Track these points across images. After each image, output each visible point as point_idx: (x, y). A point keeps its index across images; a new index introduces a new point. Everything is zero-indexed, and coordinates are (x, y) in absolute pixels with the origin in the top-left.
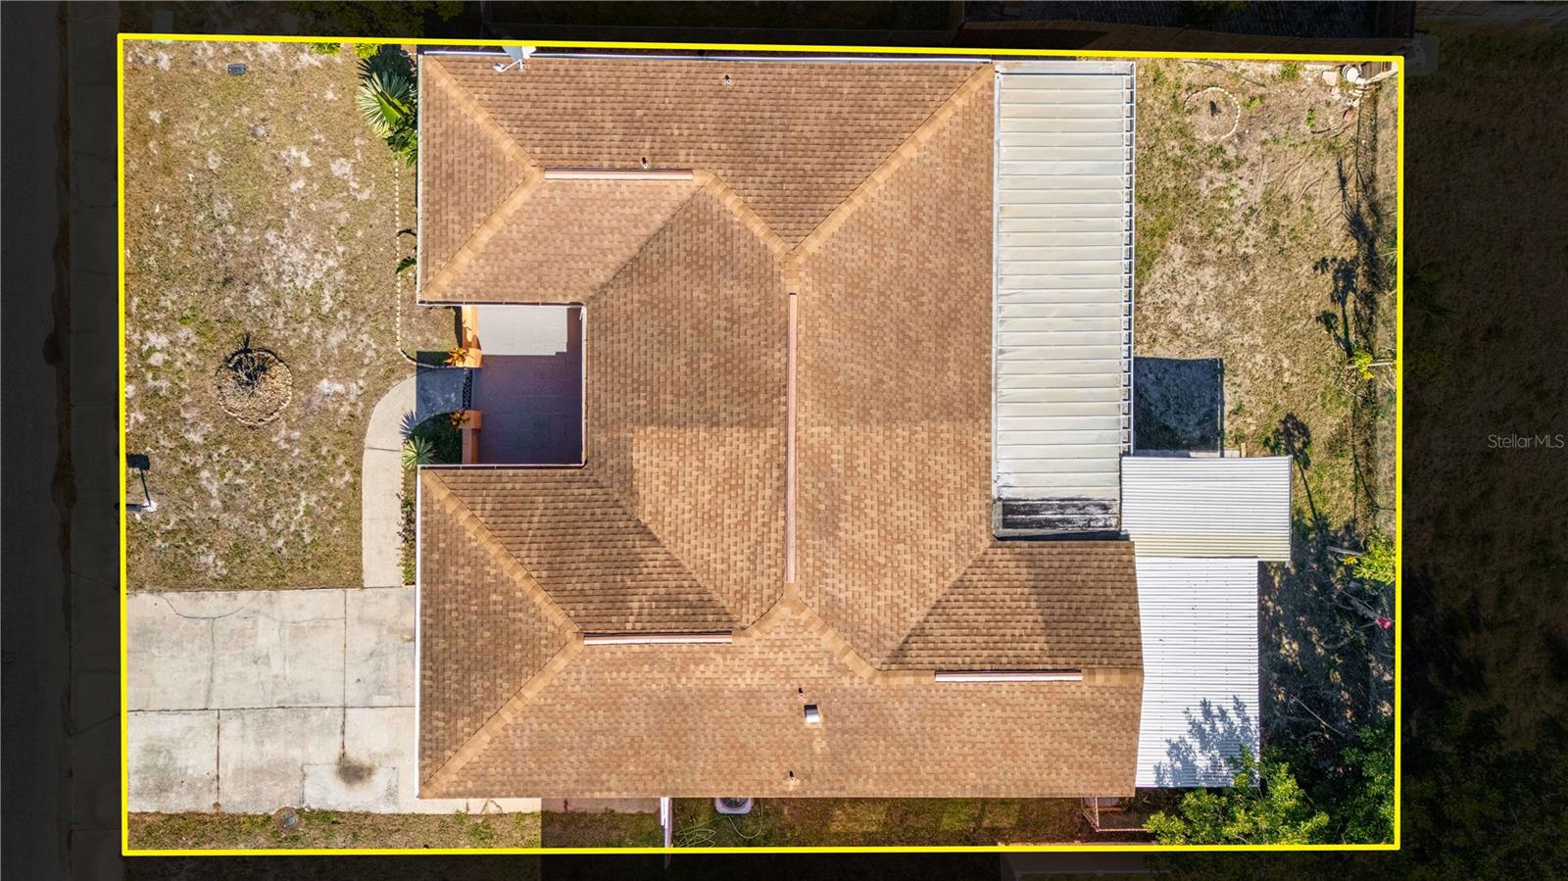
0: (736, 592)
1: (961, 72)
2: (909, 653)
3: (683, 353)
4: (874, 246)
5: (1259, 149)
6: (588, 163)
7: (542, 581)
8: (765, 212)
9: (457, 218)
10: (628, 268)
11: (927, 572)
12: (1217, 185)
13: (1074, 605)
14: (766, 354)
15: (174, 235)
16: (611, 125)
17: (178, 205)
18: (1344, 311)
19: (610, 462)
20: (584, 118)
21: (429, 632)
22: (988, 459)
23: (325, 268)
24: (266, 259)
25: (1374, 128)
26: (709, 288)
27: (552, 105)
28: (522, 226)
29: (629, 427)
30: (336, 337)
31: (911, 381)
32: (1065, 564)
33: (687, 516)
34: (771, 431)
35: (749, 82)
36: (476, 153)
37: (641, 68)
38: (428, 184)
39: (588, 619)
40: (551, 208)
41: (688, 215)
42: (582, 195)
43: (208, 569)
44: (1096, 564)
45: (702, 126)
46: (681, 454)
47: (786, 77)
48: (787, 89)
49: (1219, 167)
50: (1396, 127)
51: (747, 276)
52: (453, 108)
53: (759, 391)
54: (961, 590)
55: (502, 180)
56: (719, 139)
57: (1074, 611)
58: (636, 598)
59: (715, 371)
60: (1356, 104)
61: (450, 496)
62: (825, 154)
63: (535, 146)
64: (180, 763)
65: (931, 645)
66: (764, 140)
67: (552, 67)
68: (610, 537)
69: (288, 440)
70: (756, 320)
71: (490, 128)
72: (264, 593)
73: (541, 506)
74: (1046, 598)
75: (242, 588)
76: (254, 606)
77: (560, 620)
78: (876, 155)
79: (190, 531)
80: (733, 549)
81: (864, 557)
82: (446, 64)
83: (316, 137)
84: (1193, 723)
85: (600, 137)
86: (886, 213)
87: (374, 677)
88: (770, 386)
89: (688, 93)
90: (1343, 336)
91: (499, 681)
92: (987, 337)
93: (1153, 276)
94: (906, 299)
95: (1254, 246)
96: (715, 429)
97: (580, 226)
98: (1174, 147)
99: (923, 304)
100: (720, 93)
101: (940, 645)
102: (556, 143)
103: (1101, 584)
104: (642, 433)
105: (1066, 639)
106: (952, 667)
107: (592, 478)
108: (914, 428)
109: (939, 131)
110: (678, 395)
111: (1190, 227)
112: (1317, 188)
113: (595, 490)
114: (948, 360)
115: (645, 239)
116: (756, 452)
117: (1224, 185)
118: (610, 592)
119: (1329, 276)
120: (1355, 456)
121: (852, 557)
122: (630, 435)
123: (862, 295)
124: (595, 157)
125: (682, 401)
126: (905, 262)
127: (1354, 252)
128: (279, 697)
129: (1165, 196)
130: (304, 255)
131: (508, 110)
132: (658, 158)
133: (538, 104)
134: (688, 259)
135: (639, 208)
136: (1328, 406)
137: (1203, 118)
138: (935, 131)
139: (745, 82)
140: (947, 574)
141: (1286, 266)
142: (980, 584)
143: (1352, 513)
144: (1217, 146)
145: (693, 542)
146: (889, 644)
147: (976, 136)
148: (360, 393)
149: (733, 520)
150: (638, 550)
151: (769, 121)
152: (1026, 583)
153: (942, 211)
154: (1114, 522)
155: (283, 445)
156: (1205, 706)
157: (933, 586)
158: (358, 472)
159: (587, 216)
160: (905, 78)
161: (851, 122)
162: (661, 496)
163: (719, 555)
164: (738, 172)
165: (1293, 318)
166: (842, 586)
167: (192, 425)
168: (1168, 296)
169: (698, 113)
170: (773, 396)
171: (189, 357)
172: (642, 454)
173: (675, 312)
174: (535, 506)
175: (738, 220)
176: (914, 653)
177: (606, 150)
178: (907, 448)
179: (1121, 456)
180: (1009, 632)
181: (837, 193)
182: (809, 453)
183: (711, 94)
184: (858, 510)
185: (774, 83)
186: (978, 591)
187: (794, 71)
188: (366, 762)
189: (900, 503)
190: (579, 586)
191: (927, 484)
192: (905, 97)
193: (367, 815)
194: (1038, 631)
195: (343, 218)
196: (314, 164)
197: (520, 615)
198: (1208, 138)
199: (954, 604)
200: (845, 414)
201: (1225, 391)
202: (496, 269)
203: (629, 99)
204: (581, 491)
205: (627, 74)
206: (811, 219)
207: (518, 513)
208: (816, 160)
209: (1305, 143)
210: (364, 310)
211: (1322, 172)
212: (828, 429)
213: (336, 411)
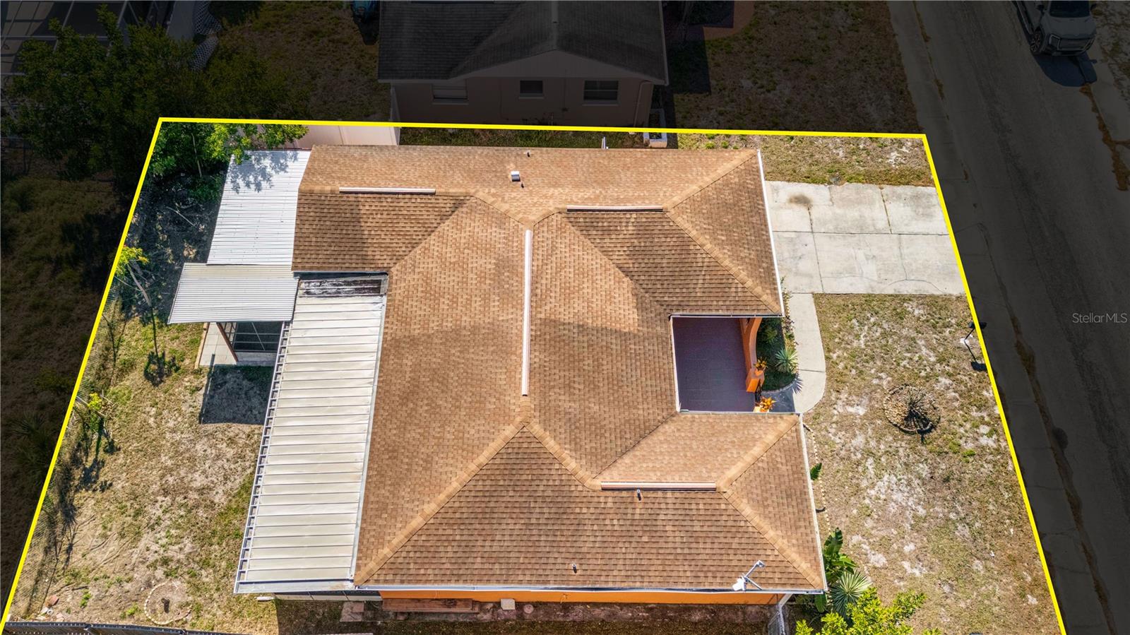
0: (565, 232)
1: (382, 578)
2: (452, 205)
3: (605, 372)
4: (462, 438)
5: (136, 575)
6: (683, 496)
7: (693, 243)
8: (546, 456)
9: (780, 466)
10: (647, 431)
11: (436, 249)
12: (176, 547)
13: (338, 232)
14: (545, 362)
15: (994, 513)
16: (667, 528)
17: (997, 534)
18: (97, 454)
19: (653, 315)
20: (689, 534)
21: (763, 227)
22: (387, 317)
23: (876, 488)
24: (922, 495)
25: (35, 590)
26: (587, 410)
27: (716, 546)
28: (729, 456)
29: (641, 334)
30: (859, 441)
31: (440, 355)
32: (342, 257)
33: (599, 277)
34: (542, 316)
35: (557, 567)
36: (771, 509)
37: (646, 579)
38: (806, 493)
39: (661, 220)
40: (709, 466)
41: (604, 460)
42: (686, 474)
43: (917, 307)
44: (320, 256)
45: (595, 527)
46: (604, 312)
47: (527, 572)
48: (527, 561)
49: (172, 560)
50: (17, 590)
51: (559, 413)
52: (793, 545)
53: (550, 340)
54: (414, 241)
55: (749, 487)
56: (581, 516)
57: (339, 228)
58: (630, 232)
59: (581, 358)
60: (45, 609)
61: (761, 297)
62: (498, 505)
63: (726, 510)
64: (908, 209)
65: (437, 209)
66: (546, 516)
67: (718, 580)
68: (650, 270)
69: (880, 378)
70: (552, 384)
71: (762, 525)
72: (877, 292)
73: (697, 290)
74: (357, 236)
75: (892, 295)
76: (883, 286)
77: (679, 219)
78: (457, 505)
79: (934, 327)
80: (567, 255)
81: (479, 251)
82: (804, 582)
83: (902, 584)
84: (269, 180)
85: (676, 518)
86: (452, 462)
87: (797, 247)
88: (542, 343)
89: (607, 556)
90: (102, 437)
91: (715, 196)
92: (380, 390)
93: (242, 480)
94: (440, 406)
95: (157, 502)
96: (581, 323)
97: (686, 456)
98: (206, 577)
99: (427, 405)
100: (580, 556)
101: (431, 209)
102: (709, 513)
103: (319, 244)
104: (632, 329)
105: (347, 211)
106: (424, 197)
107: (664, 307)
108: (439, 328)
109: (405, 527)
110: (607, 347)
111: (205, 515)
112: (95, 544)
113: (662, 299)
114: (411, 372)
115: (636, 448)
116: (552, 305)
117: (171, 547)
118: (647, 236)
119: (102, 479)
120: (115, 361)
121: (487, 249)
122: (641, 328)
123: (473, 404)
124: (678, 501)
125: (604, 343)
126: (439, 430)
127: (79, 495)
128: (856, 239)
129: (222, 538)
130: (894, 497)
131: (751, 541)
132: (629, 500)
133: (727, 546)
134: (603, 431)
135: (641, 467)
136: (126, 392)
137: (176, 599)
138: (408, 527)
139: (561, 567)
140: (423, 250)
141: (135, 487)
142: (401, 245)
143: (127, 326)
144: (170, 577)
145: (594, 263)
146: (464, 210)
147: (374, 527)
148: (835, 406)
149: (568, 270)
150: (630, 261)
151: (542, 533)
152: (369, 245)
153: (407, 470)
154: (303, 285)
155: (883, 375)
156: (258, 187)
157: (432, 242)
158: (827, 358)
159: (682, 462)
160: (429, 572)
161: (476, 533)
162: (617, 291)
163: (577, 253)
164: (566, 488)
165: (138, 451)
166: (494, 234)
167: (948, 388)
168: (232, 466)
169: (599, 539)
170: (540, 336)
171: (962, 430)
172: (631, 316)
173: (612, 398)
174: (702, 290)
175: (566, 452)
176: (448, 205)
177: (670, 506)
178: (445, 316)
179: (291, 321)
180: (385, 216)
181: (489, 472)
182: (514, 303)
183: (588, 556)
184: (482, 277)
185: (537, 567)
186: (403, 241)
187: (521, 578)
188: (794, 205)
189: (452, 284)
190: (668, 240)
191: (432, 297)
192: (430, 555)
193: (789, 181)
194: (365, 216)
195: (869, 523)
196: (899, 563)
197: (705, 226)
198: (177, 583)
199: (419, 233)
200: (488, 329)
201: (201, 403)
202: (746, 432)
203: (654, 551)
204: (671, 299)
205: (657, 573)
206: (510, 450)
207: (714, 286)
208: (505, 499)
209: (96, 580)
210: (842, 459)
211: (88, 557)
212: (501, 318)
213: (850, 394)
